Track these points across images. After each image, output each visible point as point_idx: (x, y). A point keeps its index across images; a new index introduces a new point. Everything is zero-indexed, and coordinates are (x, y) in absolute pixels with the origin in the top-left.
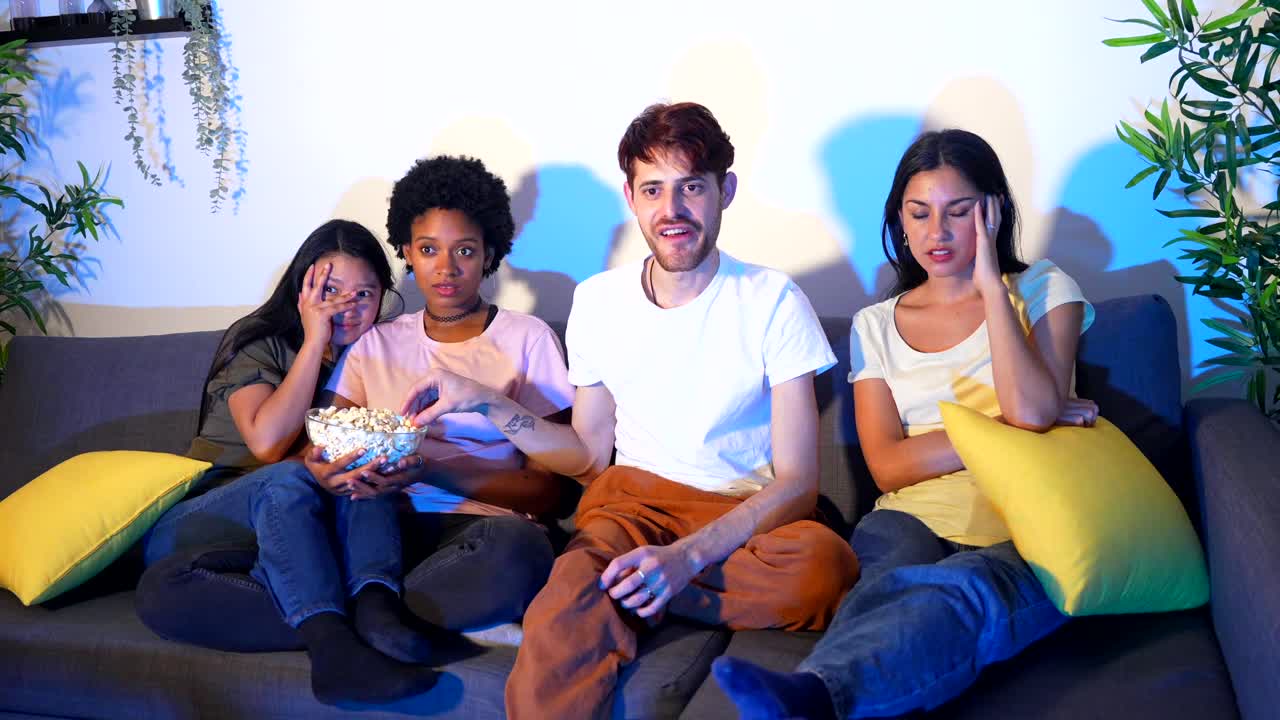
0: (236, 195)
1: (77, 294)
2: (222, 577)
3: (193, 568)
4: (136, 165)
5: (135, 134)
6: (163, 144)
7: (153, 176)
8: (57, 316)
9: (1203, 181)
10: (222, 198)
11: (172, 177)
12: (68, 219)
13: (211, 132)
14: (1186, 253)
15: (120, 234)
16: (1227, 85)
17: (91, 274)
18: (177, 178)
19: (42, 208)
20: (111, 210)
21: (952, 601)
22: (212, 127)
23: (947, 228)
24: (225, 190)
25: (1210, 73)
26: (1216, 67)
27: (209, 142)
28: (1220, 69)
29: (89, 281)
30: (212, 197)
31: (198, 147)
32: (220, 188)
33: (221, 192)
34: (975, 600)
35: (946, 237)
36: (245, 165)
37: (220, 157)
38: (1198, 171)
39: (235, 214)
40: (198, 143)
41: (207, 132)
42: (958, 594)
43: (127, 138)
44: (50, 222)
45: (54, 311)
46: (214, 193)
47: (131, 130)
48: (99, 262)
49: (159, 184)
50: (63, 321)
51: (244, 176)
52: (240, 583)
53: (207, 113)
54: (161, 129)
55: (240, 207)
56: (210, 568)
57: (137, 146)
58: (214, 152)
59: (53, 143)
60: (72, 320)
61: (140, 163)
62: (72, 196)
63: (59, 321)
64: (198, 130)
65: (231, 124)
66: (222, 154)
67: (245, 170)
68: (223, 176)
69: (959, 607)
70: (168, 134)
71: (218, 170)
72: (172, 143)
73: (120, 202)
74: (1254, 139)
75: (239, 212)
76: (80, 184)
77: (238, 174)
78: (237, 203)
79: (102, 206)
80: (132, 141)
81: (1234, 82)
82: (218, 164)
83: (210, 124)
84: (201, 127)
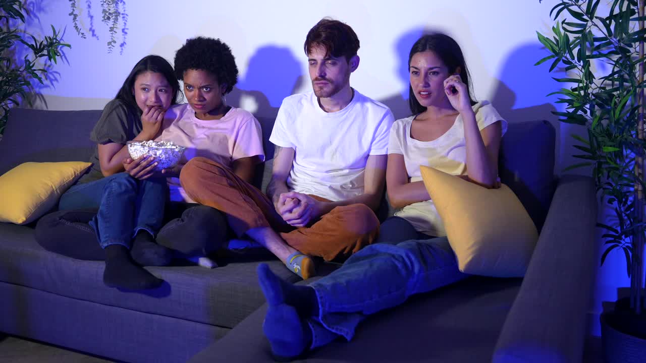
0: (122, 45)
1: (49, 89)
2: (74, 224)
3: (60, 219)
4: (74, 28)
5: (74, 13)
6: (89, 19)
7: (83, 34)
8: (40, 99)
9: (576, 64)
10: (113, 46)
11: (94, 35)
12: (45, 52)
13: (110, 14)
14: (559, 100)
15: (69, 61)
16: (583, 15)
17: (56, 80)
18: (95, 35)
19: (32, 46)
20: (65, 49)
21: (397, 263)
22: (110, 12)
23: (427, 81)
24: (115, 42)
25: (575, 8)
26: (577, 6)
27: (109, 18)
28: (579, 6)
29: (55, 83)
30: (108, 45)
31: (103, 21)
32: (113, 41)
33: (113, 44)
34: (409, 263)
35: (427, 85)
36: (126, 31)
37: (112, 26)
38: (573, 59)
39: (121, 54)
40: (103, 19)
41: (107, 14)
42: (401, 259)
43: (70, 15)
44: (36, 53)
45: (39, 96)
46: (109, 43)
47: (72, 11)
48: (60, 74)
49: (85, 38)
50: (43, 101)
51: (126, 37)
52: (82, 227)
53: (108, 4)
54: (89, 11)
55: (124, 51)
56: (67, 220)
57: (75, 19)
58: (111, 23)
59: (41, 15)
60: (47, 101)
61: (76, 27)
62: (47, 41)
63: (41, 101)
64: (103, 12)
65: (121, 10)
66: (114, 25)
67: (126, 33)
68: (114, 35)
69: (399, 265)
70: (92, 14)
71: (112, 32)
72: (94, 18)
73: (69, 46)
74: (597, 44)
75: (123, 54)
76: (52, 35)
77: (123, 35)
78: (122, 49)
79: (61, 48)
80: (72, 16)
81: (587, 14)
82: (112, 29)
83: (109, 10)
84: (104, 11)
